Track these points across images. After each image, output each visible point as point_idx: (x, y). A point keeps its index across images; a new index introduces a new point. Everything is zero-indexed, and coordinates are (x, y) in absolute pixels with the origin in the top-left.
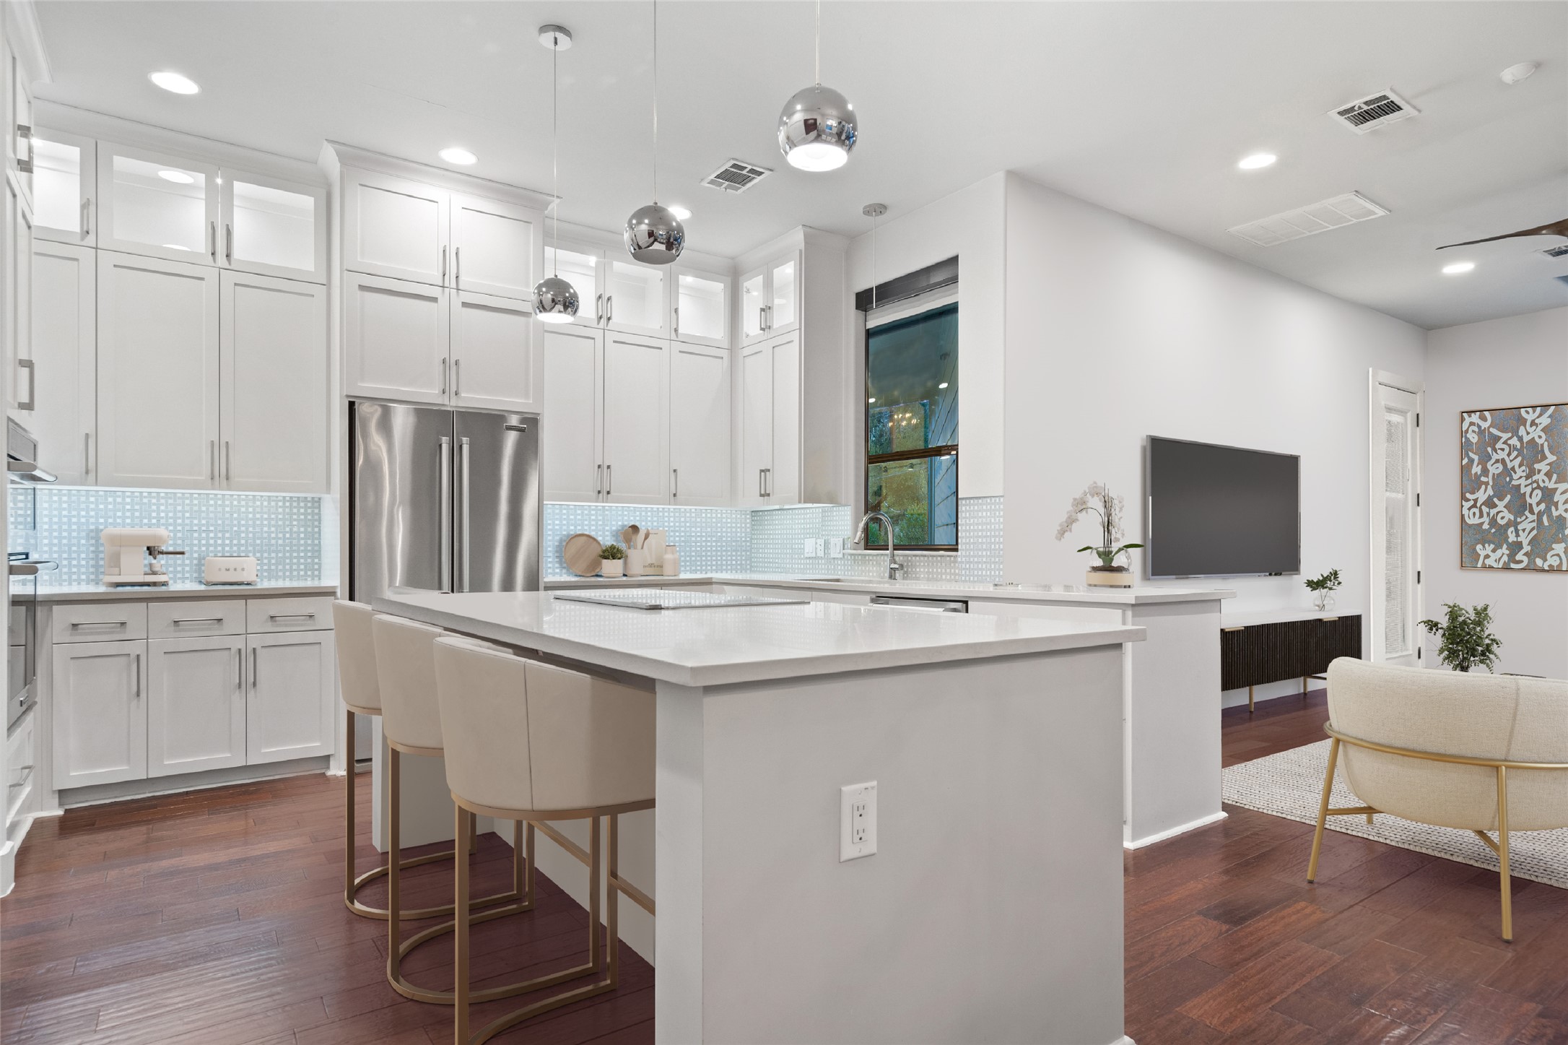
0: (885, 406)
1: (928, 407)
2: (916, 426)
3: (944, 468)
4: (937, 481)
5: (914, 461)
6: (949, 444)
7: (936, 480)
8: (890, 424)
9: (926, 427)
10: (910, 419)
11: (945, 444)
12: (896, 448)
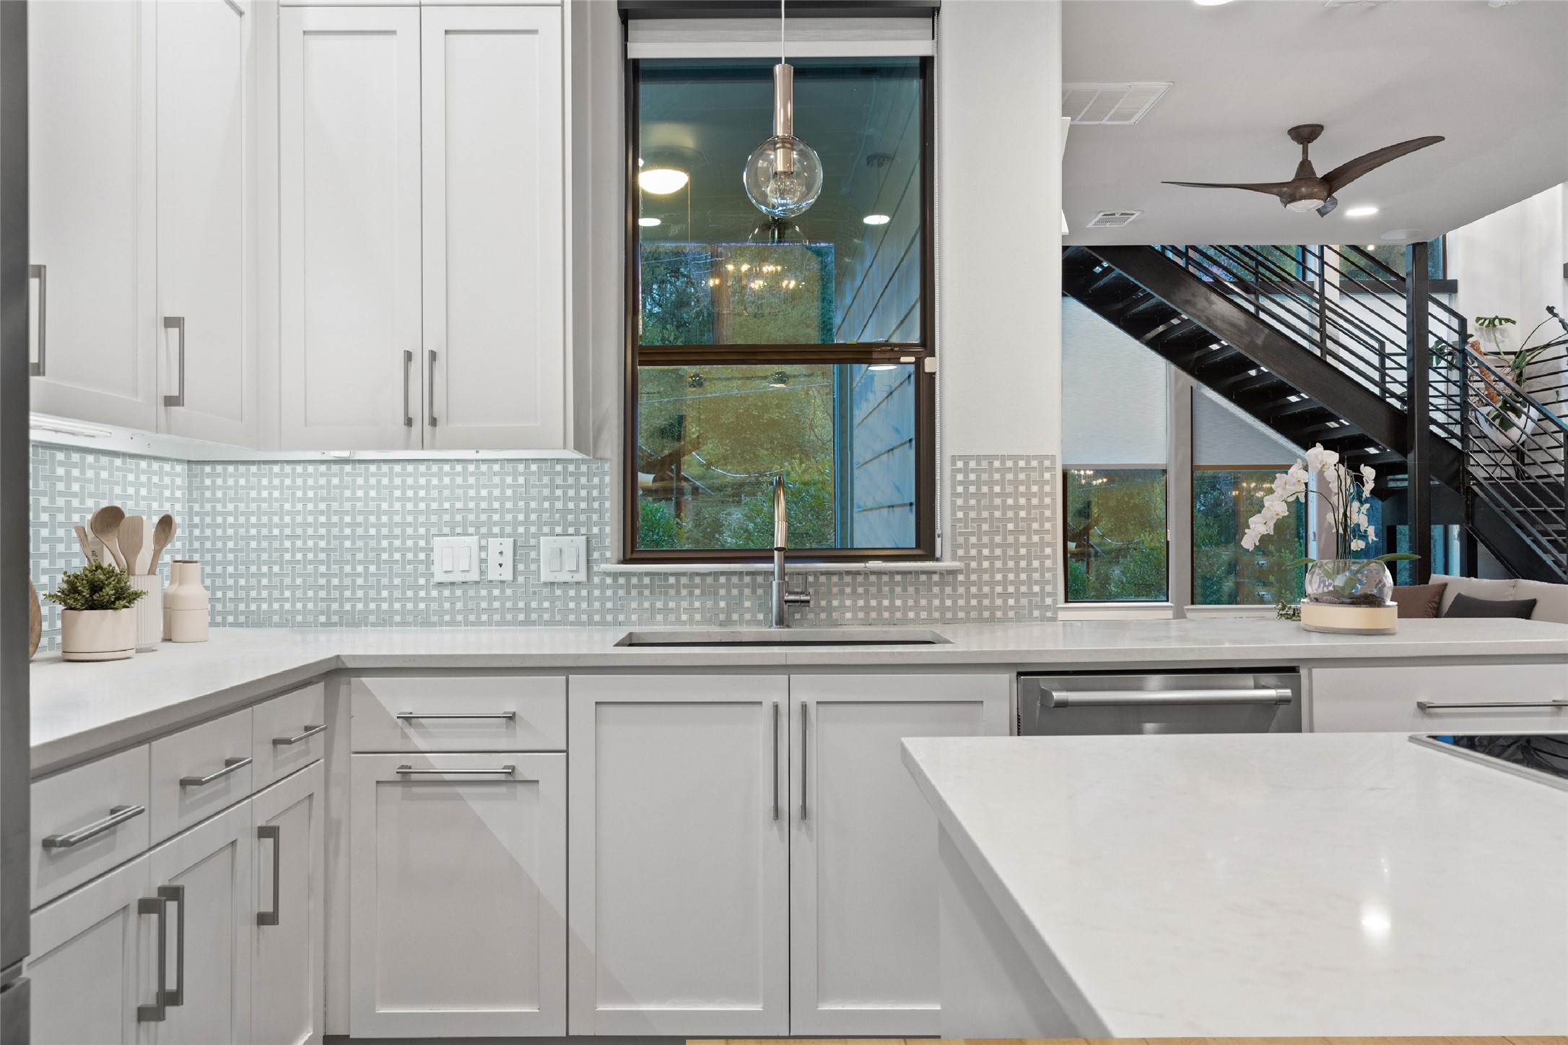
0: (695, 238)
1: (831, 258)
2: (793, 296)
3: (880, 390)
4: (859, 415)
5: (788, 369)
6: (894, 340)
7: (856, 412)
8: (713, 282)
9: (826, 300)
10: (776, 277)
11: (881, 340)
12: (731, 334)
